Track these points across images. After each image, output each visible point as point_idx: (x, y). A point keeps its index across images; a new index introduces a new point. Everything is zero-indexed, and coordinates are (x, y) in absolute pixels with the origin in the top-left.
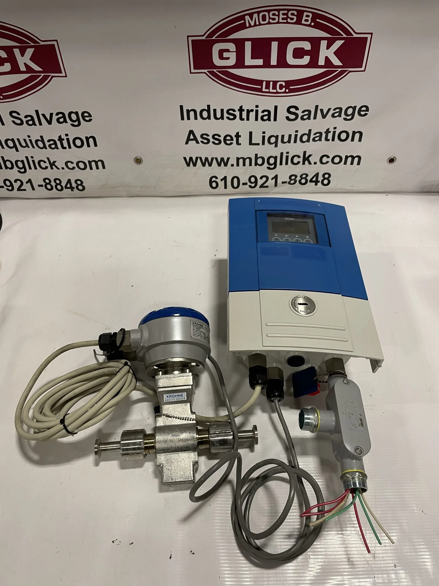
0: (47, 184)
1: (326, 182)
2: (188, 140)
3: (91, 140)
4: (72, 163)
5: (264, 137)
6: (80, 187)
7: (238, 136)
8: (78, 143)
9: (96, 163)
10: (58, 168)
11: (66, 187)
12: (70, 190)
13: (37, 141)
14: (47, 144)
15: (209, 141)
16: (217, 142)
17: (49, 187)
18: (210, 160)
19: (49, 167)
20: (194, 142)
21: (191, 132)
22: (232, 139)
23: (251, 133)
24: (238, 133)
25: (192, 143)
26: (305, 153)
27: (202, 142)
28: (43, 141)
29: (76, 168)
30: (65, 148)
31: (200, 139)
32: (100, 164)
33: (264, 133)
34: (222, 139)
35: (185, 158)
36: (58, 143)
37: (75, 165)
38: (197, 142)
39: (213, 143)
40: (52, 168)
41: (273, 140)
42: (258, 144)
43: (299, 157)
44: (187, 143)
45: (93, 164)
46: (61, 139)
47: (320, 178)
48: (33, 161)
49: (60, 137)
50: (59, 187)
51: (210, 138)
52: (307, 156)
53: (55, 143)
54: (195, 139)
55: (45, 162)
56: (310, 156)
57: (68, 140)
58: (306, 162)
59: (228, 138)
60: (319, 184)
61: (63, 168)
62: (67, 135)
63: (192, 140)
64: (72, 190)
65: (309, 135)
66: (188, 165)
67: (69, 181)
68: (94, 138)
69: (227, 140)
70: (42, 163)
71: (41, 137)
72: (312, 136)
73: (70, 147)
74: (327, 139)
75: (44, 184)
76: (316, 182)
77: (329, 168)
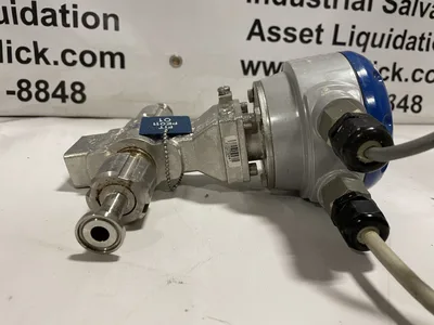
0: (22, 89)
1: (416, 108)
2: (252, 33)
3: (111, 21)
4: (74, 53)
5: (353, 33)
6: (78, 97)
7: (320, 30)
8: (91, 20)
9: (112, 56)
10: (47, 63)
11: (54, 95)
12: (60, 100)
13: (24, 10)
14: (40, 16)
15: (278, 37)
16: (290, 38)
17: (25, 95)
18: (276, 66)
19: (33, 60)
20: (259, 38)
21: (257, 22)
22: (311, 35)
23: (337, 26)
24: (320, 26)
25: (256, 39)
26: (395, 64)
27: (270, 39)
28: (34, 11)
29: (79, 63)
30: (68, 26)
31: (266, 35)
32: (117, 59)
33: (354, 27)
34: (297, 34)
35: (243, 62)
36: (59, 16)
37: (77, 58)
38: (263, 39)
39: (286, 40)
40: (37, 62)
41: (363, 39)
42: (344, 44)
43: (387, 69)
44: (249, 38)
45: (107, 58)
46: (64, 11)
47: (410, 103)
48: (9, 49)
49: (64, 7)
50: (42, 95)
51: (282, 33)
52: (397, 69)
53: (54, 16)
54: (261, 34)
55: (28, 50)
56: (400, 69)
57: (75, 14)
58: (396, 78)
59: (307, 33)
60: (409, 110)
61: (56, 63)
62: (75, 6)
63: (256, 34)
64: (64, 101)
65: (404, 38)
66: (246, 72)
67: (62, 85)
68: (115, 17)
69: (305, 36)
70: (23, 53)
71: (34, 4)
72: (407, 41)
73: (76, 25)
74: (420, 49)
75: (17, 89)
76: (405, 108)
77: (421, 88)
